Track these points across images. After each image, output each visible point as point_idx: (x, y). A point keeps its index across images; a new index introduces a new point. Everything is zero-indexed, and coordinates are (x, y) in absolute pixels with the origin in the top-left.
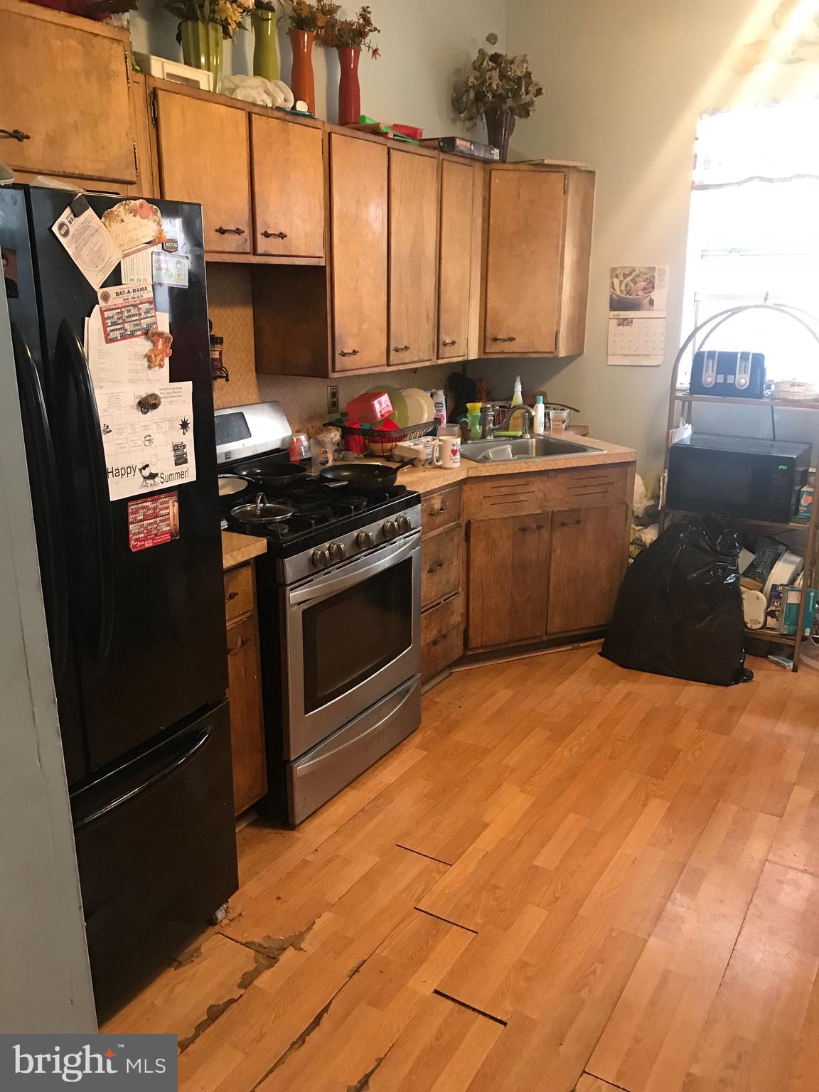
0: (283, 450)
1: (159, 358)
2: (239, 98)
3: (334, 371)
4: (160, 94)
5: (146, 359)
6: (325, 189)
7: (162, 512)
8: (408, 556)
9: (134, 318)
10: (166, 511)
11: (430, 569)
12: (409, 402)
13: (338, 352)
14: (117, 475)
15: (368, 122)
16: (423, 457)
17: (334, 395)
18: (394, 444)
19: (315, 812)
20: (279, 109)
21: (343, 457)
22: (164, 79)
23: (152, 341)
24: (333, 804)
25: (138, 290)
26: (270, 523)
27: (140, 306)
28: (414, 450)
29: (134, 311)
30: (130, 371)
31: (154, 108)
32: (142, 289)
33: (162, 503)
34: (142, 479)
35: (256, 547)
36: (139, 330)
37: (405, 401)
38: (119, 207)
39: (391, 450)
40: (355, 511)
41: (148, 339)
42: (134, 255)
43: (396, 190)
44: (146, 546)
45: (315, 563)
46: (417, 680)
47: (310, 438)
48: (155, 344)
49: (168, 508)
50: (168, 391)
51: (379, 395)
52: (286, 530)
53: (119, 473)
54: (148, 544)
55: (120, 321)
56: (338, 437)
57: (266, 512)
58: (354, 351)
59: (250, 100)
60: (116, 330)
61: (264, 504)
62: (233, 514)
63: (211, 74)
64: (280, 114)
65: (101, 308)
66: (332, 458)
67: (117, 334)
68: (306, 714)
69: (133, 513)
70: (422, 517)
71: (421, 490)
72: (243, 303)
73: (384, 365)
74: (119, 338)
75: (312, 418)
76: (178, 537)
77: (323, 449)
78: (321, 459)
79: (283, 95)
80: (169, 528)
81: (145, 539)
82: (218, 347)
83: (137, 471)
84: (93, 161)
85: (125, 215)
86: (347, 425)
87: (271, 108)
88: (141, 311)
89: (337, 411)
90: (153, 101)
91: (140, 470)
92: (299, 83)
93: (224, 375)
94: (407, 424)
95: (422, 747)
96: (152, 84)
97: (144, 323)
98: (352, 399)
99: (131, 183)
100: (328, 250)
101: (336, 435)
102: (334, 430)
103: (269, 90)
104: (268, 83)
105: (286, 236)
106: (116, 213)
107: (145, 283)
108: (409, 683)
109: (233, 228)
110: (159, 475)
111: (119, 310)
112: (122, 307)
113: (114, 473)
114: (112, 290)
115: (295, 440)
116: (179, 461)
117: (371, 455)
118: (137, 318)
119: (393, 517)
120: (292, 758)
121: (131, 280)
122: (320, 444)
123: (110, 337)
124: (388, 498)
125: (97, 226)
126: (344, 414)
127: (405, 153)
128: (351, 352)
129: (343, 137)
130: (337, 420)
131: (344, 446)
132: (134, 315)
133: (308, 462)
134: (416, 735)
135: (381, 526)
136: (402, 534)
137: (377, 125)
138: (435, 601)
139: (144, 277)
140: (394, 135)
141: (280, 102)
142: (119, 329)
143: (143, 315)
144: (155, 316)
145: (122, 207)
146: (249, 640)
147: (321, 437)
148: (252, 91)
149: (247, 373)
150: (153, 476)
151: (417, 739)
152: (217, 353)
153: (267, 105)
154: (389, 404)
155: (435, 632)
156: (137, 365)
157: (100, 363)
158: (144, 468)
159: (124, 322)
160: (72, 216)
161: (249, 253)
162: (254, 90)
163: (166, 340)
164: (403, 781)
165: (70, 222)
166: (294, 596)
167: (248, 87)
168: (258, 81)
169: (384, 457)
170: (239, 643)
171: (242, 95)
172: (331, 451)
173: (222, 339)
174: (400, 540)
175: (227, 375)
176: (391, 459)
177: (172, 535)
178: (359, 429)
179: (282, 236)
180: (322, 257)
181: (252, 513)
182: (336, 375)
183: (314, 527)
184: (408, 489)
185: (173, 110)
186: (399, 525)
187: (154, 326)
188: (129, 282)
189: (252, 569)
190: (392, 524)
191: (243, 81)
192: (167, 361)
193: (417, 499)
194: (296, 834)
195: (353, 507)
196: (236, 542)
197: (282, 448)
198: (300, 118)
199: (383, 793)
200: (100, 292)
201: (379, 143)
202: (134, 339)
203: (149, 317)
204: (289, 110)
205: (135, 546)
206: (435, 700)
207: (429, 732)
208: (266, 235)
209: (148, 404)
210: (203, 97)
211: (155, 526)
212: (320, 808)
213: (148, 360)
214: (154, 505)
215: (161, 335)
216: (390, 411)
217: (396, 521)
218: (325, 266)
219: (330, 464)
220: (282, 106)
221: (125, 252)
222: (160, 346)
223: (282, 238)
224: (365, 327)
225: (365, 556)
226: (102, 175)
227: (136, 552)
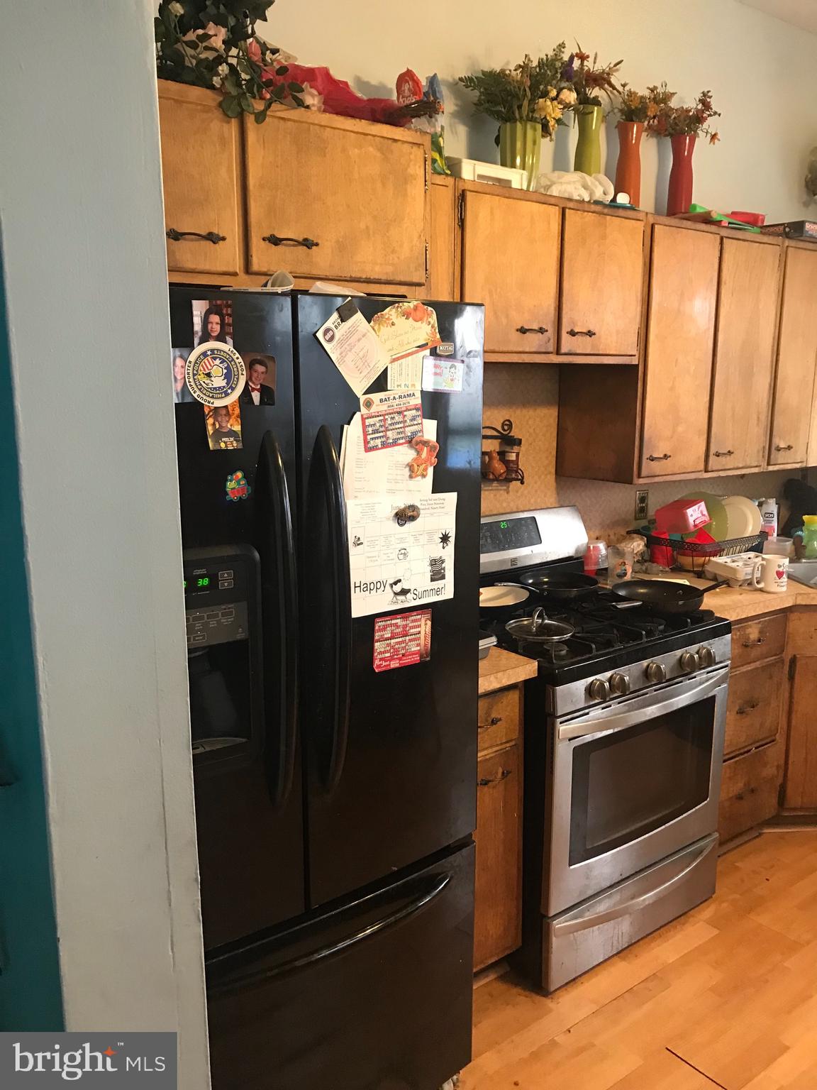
0: (577, 558)
1: (422, 467)
2: (554, 194)
3: (639, 476)
4: (469, 196)
5: (408, 469)
6: (643, 283)
7: (412, 631)
8: (710, 695)
9: (397, 426)
10: (418, 630)
11: (740, 709)
12: (730, 512)
13: (645, 456)
14: (365, 589)
15: (699, 210)
16: (741, 577)
17: (643, 500)
18: (707, 558)
19: (574, 979)
20: (597, 203)
21: (646, 569)
22: (474, 181)
23: (416, 450)
24: (597, 975)
25: (405, 397)
26: (546, 642)
27: (405, 413)
28: (731, 568)
29: (398, 418)
30: (389, 481)
31: (461, 210)
32: (409, 395)
33: (413, 621)
34: (393, 595)
35: (526, 669)
36: (402, 438)
37: (725, 510)
38: (390, 310)
39: (703, 565)
40: (647, 637)
41: (412, 447)
42: (404, 360)
43: (727, 282)
44: (392, 666)
45: (592, 694)
46: (714, 840)
47: (608, 547)
48: (419, 453)
49: (419, 626)
50: (429, 502)
51: (692, 503)
52: (564, 652)
53: (367, 588)
54: (395, 664)
55: (381, 429)
56: (641, 547)
57: (544, 629)
58: (665, 455)
59: (566, 195)
60: (378, 438)
61: (543, 620)
62: (507, 628)
63: (525, 173)
64: (598, 208)
65: (362, 415)
66: (631, 571)
67: (378, 442)
68: (570, 865)
69: (380, 630)
70: (732, 649)
71: (732, 617)
72: (546, 403)
73: (701, 471)
74: (380, 446)
75: (615, 524)
76: (428, 659)
77: (622, 560)
78: (619, 571)
79: (602, 188)
80: (418, 648)
81: (391, 658)
82: (516, 449)
83: (388, 587)
84: (381, 264)
85: (397, 317)
86: (653, 534)
87: (589, 202)
88: (406, 418)
89: (645, 518)
90: (461, 203)
91: (391, 585)
92: (624, 176)
93: (520, 477)
94: (726, 537)
95: (712, 923)
96: (461, 186)
97: (409, 431)
98: (663, 505)
99: (419, 285)
100: (642, 347)
101: (639, 545)
102: (638, 539)
103: (587, 184)
104: (587, 178)
105: (594, 334)
106: (387, 317)
107: (413, 389)
108: (702, 843)
109: (536, 327)
110: (412, 591)
111: (382, 418)
112: (385, 415)
113: (362, 587)
114: (375, 397)
115: (592, 548)
116: (436, 577)
117: (678, 569)
118: (401, 425)
119: (695, 647)
120: (552, 913)
121: (398, 386)
122: (620, 553)
123: (370, 445)
124: (690, 624)
125: (365, 331)
126: (652, 522)
127: (741, 242)
128: (662, 456)
129: (668, 228)
130: (643, 528)
131: (649, 557)
132: (398, 423)
133: (604, 572)
134: (708, 907)
135: (678, 657)
136: (704, 668)
137: (709, 213)
138: (743, 748)
139: (413, 383)
140: (729, 223)
141: (598, 195)
142: (380, 437)
143: (408, 423)
144: (421, 423)
145: (394, 310)
146: (510, 772)
147: (622, 546)
148: (569, 186)
149: (546, 475)
150: (404, 592)
151: (708, 912)
152: (514, 455)
153: (583, 200)
154: (705, 512)
155: (741, 785)
156: (397, 475)
157: (356, 472)
158: (396, 583)
159: (387, 430)
160: (339, 320)
161: (552, 353)
162: (571, 185)
163: (432, 449)
164: (686, 961)
165: (336, 327)
166: (564, 730)
167: (565, 183)
168: (576, 177)
169: (693, 572)
170: (500, 775)
171: (558, 192)
172: (631, 563)
173: (520, 441)
174: (701, 675)
175: (523, 477)
176: (703, 576)
177: (421, 656)
178: (667, 540)
179: (590, 334)
180: (635, 356)
181: (526, 630)
182: (641, 481)
183: (594, 652)
184: (717, 615)
185: (481, 212)
186: (700, 657)
187: (419, 434)
188: (396, 387)
189: (520, 693)
190: (692, 656)
191: (559, 178)
192: (430, 471)
193: (726, 628)
194: (548, 1003)
195: (644, 633)
196: (504, 662)
197: (577, 556)
198: (621, 210)
199: (657, 974)
200: (362, 399)
201: (711, 233)
202: (396, 448)
203: (415, 425)
204: (608, 203)
205: (379, 666)
206: (737, 864)
207: (725, 905)
208: (572, 333)
209: (405, 516)
210: (515, 197)
211: (403, 645)
212: (580, 976)
213: (410, 470)
214: (404, 623)
215: (426, 443)
216: (705, 521)
217: (697, 653)
218: (637, 366)
219: (628, 578)
220: (601, 200)
221: (394, 357)
222: (424, 455)
223: (590, 336)
224: (680, 429)
225: (655, 691)
226: (391, 278)
227: (380, 672)
